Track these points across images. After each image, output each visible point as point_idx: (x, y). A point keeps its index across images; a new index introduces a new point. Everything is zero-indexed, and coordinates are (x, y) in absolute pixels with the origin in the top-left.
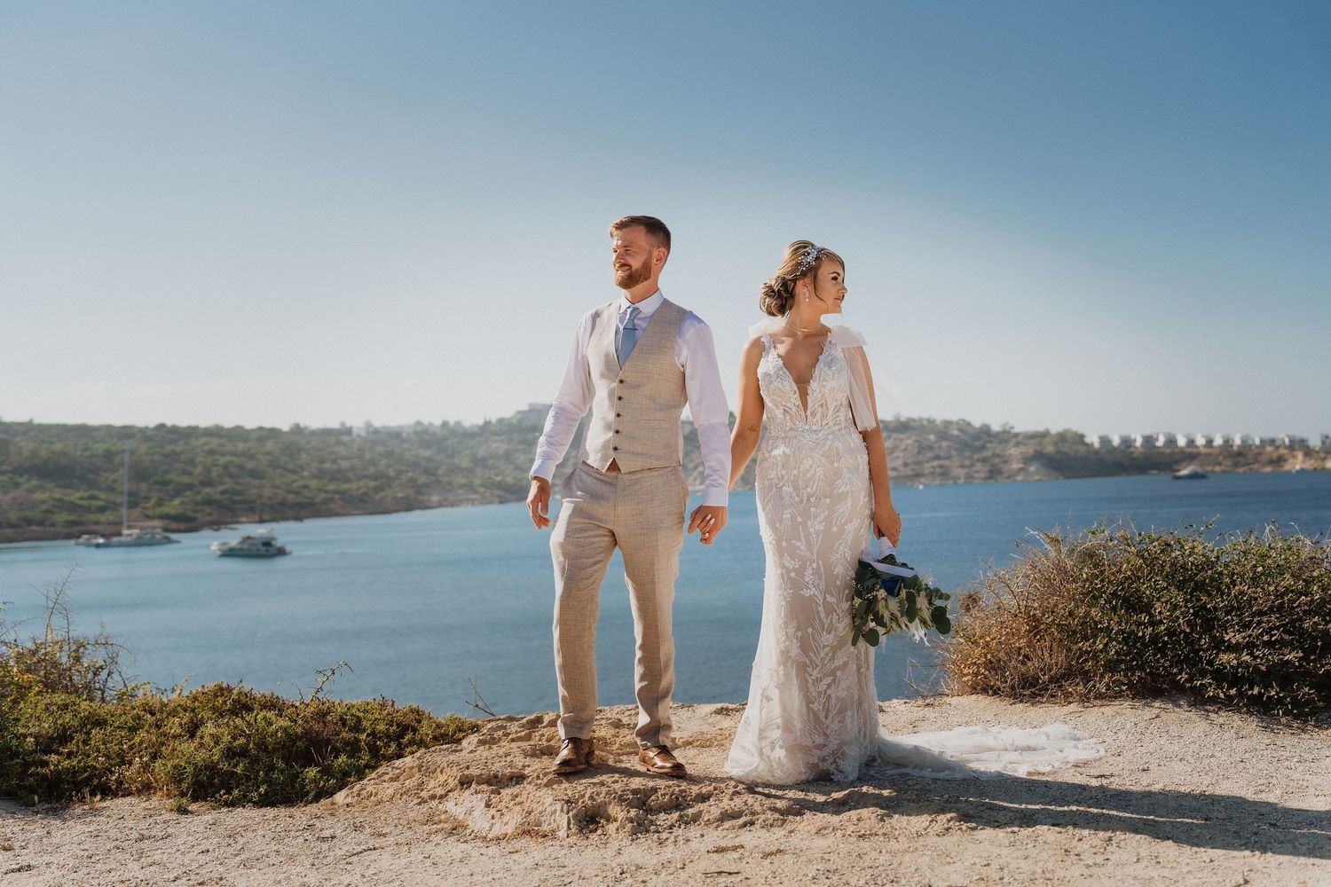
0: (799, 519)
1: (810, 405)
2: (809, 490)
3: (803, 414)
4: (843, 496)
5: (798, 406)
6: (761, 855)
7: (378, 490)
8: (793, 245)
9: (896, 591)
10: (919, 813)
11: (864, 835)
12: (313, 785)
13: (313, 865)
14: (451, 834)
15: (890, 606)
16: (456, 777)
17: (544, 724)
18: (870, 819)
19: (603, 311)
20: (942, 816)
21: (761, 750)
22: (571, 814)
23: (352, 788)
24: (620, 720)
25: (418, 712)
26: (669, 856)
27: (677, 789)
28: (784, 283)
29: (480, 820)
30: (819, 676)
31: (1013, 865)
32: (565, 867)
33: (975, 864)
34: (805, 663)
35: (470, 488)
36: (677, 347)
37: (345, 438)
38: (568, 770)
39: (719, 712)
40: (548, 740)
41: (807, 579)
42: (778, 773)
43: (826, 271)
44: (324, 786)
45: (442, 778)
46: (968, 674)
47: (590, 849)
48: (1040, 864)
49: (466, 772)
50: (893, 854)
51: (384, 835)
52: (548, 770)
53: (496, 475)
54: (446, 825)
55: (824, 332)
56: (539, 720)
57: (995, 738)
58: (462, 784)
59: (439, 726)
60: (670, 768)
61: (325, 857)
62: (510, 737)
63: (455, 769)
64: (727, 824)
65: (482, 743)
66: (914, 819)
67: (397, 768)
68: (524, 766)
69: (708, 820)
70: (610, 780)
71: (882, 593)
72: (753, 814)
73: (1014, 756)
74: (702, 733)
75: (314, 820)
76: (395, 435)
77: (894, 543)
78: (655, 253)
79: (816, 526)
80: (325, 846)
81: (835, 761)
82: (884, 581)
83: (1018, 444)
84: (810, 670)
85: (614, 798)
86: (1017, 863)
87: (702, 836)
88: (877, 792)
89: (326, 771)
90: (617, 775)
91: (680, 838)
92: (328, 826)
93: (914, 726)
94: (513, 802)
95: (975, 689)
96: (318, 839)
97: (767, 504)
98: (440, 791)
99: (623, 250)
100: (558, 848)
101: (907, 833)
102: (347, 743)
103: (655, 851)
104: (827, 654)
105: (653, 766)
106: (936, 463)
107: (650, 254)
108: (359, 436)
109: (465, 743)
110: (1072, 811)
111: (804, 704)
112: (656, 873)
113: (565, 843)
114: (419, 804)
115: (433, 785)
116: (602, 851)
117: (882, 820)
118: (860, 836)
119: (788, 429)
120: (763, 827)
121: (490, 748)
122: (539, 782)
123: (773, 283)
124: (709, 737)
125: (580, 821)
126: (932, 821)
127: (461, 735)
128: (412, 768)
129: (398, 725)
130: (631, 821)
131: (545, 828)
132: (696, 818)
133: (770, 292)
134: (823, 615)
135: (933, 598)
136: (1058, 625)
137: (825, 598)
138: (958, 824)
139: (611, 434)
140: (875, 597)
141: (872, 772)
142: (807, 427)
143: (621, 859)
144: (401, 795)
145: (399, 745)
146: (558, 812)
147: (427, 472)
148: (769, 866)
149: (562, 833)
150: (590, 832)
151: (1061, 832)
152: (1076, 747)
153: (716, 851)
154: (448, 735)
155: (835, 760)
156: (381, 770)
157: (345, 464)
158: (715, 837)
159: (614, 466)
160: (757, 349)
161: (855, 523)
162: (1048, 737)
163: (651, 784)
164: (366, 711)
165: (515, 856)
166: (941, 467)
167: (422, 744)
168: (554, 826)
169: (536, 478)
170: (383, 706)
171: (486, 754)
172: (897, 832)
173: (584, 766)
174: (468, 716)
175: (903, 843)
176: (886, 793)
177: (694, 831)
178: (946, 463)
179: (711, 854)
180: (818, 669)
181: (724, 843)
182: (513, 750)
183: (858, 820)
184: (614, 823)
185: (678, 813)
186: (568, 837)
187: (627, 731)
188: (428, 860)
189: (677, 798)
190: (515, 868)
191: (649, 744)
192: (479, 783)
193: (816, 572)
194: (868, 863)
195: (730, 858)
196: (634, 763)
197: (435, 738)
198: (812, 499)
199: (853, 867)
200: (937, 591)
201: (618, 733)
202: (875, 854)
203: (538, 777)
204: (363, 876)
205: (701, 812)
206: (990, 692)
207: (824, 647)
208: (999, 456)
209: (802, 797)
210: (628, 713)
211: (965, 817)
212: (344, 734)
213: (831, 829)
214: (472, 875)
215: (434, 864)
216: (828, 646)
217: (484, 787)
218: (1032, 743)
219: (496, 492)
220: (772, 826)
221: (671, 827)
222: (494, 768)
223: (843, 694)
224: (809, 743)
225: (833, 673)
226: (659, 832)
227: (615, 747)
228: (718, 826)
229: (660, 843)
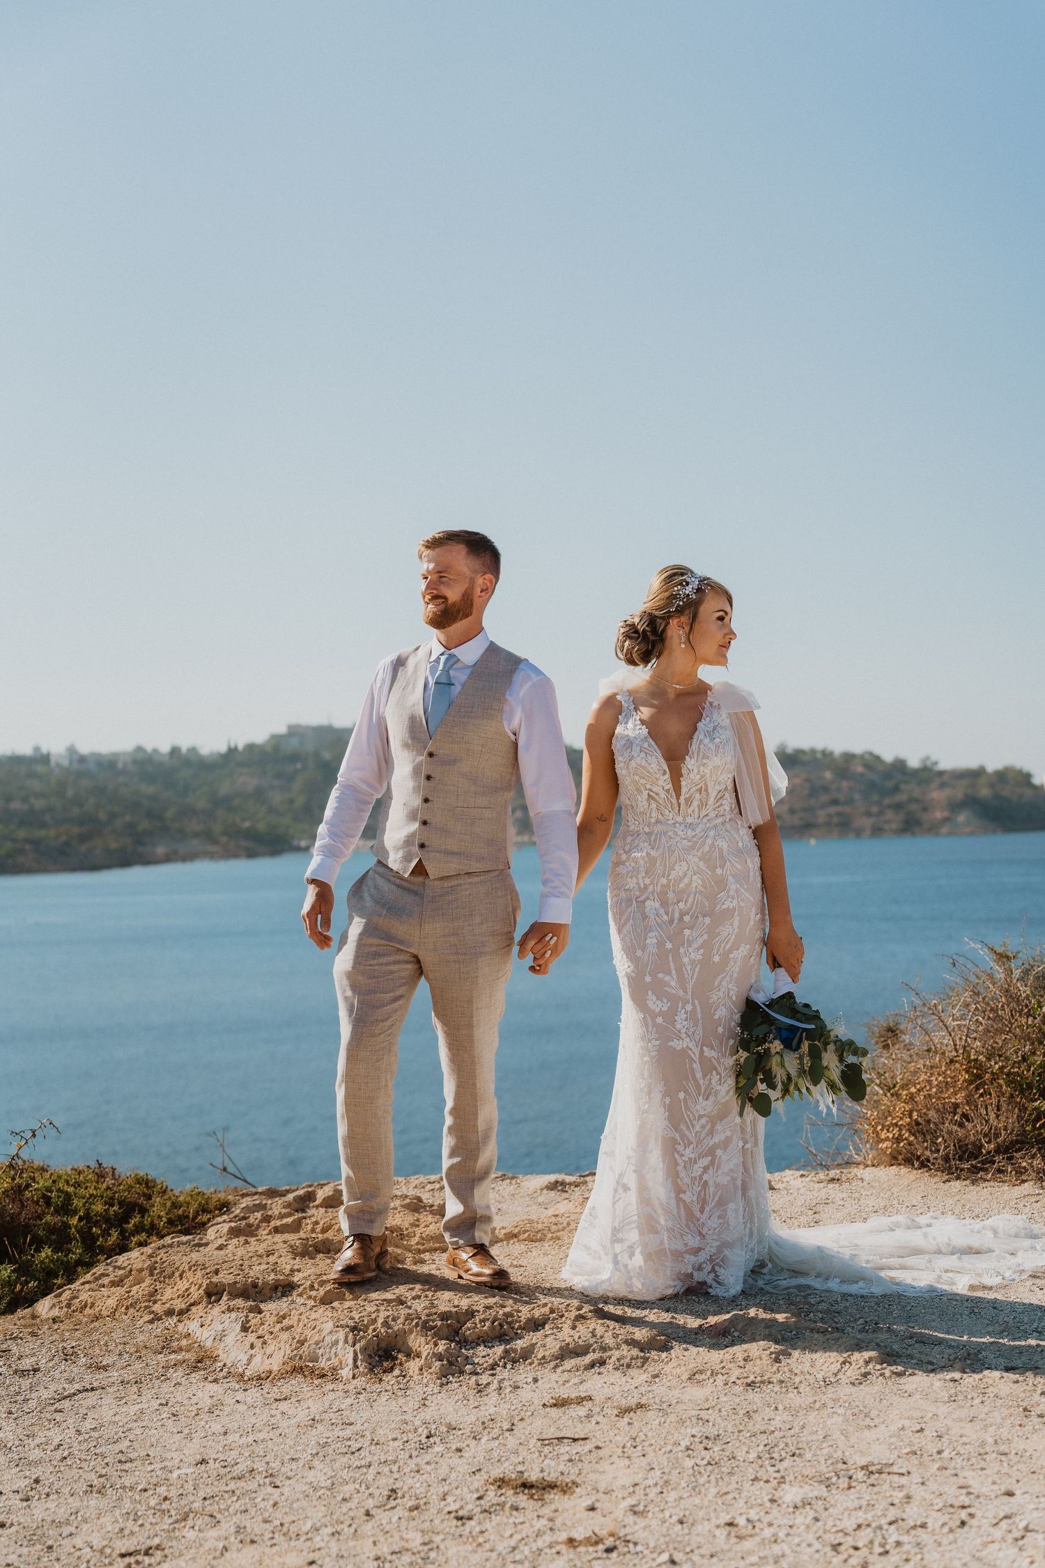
0: (669, 946)
1: (684, 790)
2: (681, 905)
3: (674, 801)
4: (728, 913)
5: (668, 791)
6: (616, 1412)
7: (83, 838)
8: (666, 570)
9: (795, 1043)
10: (826, 1348)
11: (753, 1382)
12: (7, 1289)
13: (10, 1413)
14: (195, 1368)
15: (786, 1063)
16: (200, 1286)
17: (317, 1202)
18: (761, 1358)
19: (407, 659)
20: (856, 1355)
21: (615, 1256)
22: (358, 1346)
23: (60, 1295)
24: (419, 1199)
25: (147, 1184)
26: (492, 1410)
27: (501, 1312)
28: (652, 620)
29: (234, 1351)
30: (693, 1156)
31: (955, 1431)
32: (351, 1424)
33: (903, 1428)
34: (674, 1139)
35: (208, 836)
36: (506, 708)
37: (40, 768)
38: (353, 1278)
39: (553, 1186)
40: (324, 1231)
41: (678, 1026)
42: (637, 1285)
43: (710, 607)
44: (22, 1290)
45: (182, 1285)
46: (887, 1139)
47: (385, 1396)
48: (992, 1429)
49: (215, 1280)
50: (793, 1411)
51: (105, 1368)
52: (324, 1278)
53: (243, 820)
54: (188, 1356)
55: (702, 689)
56: (310, 1197)
57: (925, 1236)
58: (209, 1294)
59: (175, 1205)
60: (490, 1275)
61: (27, 1400)
62: (273, 1224)
63: (199, 1273)
64: (569, 1364)
65: (234, 1233)
66: (820, 1357)
67: (120, 1268)
68: (292, 1271)
69: (544, 1357)
70: (409, 1295)
71: (777, 1046)
72: (604, 1349)
73: (952, 1261)
74: (531, 1222)
75: (9, 1342)
76: (108, 764)
77: (794, 978)
78: (480, 581)
79: (692, 955)
80: (25, 1383)
81: (713, 1270)
82: (779, 1030)
83: (943, 786)
84: (680, 1148)
85: (417, 1325)
86: (962, 1428)
87: (536, 1380)
88: (769, 1316)
89: (24, 1270)
90: (418, 1287)
91: (506, 1383)
92: (31, 1352)
93: (815, 1216)
94: (279, 1326)
95: (895, 1158)
96: (16, 1372)
97: (625, 923)
98: (179, 1305)
99: (435, 576)
100: (341, 1394)
101: (811, 1379)
102: (51, 1229)
103: (472, 1403)
104: (703, 1127)
105: (466, 1271)
106: (833, 810)
107: (472, 582)
108: (58, 765)
109: (211, 1233)
110: (1030, 1346)
111: (673, 1195)
112: (475, 1438)
113: (351, 1387)
114: (151, 1322)
115: (170, 1295)
116: (401, 1401)
117: (777, 1360)
118: (749, 1385)
119: (653, 820)
120: (616, 1369)
121: (247, 1242)
122: (313, 1293)
123: (636, 620)
124: (540, 1226)
125: (370, 1356)
126: (844, 1363)
127: (205, 1218)
128: (141, 1270)
129: (121, 1204)
130: (440, 1357)
131: (323, 1363)
132: (526, 1355)
133: (632, 632)
134: (699, 1075)
135: (845, 1054)
136: (1008, 1074)
137: (702, 1051)
138: (878, 1367)
139: (415, 826)
140: (767, 1051)
141: (760, 1283)
142: (680, 819)
143: (427, 1414)
144: (127, 1308)
145: (122, 1233)
146: (341, 1343)
147: (150, 815)
148: (627, 1428)
149: (346, 1373)
150: (384, 1372)
151: (1017, 1382)
152: (1033, 1248)
153: (555, 1405)
154: (187, 1217)
155: (713, 1267)
156: (99, 1270)
157: (39, 804)
158: (553, 1382)
159: (420, 870)
160: (612, 709)
161: (743, 950)
162: (995, 1232)
163: (464, 1303)
164: (77, 1185)
165: (283, 1406)
166: (839, 814)
167: (153, 1231)
168: (335, 1362)
169: (313, 881)
170: (101, 1176)
171: (240, 1252)
172: (797, 1379)
173: (373, 1274)
174: (213, 1187)
175: (806, 1397)
176: (781, 1317)
177: (524, 1373)
178: (847, 809)
179: (548, 1409)
180: (691, 1147)
181: (565, 1392)
182: (277, 1247)
183: (745, 1360)
184: (417, 1360)
185: (502, 1347)
186: (354, 1377)
187: (430, 1218)
188: (166, 1408)
189: (501, 1326)
190: (283, 1424)
191: (461, 1242)
192: (233, 1296)
193: (691, 1016)
194: (759, 1426)
195: (574, 1414)
196: (438, 1265)
197: (171, 1222)
198: (687, 918)
199: (740, 1431)
200: (851, 1043)
201: (418, 1220)
202: (768, 1412)
203: (312, 1287)
204: (79, 1432)
205: (533, 1345)
206: (916, 1164)
207: (701, 1117)
208: (917, 801)
209: (668, 1320)
210: (429, 1187)
211: (889, 1357)
212: (49, 1218)
213: (709, 1373)
214: (225, 1433)
215: (174, 1415)
216: (704, 1115)
217: (239, 1302)
218: (975, 1242)
219: (243, 843)
220: (629, 1366)
221: (493, 1367)
222: (252, 1274)
223: (724, 1180)
224: (680, 1247)
225: (711, 1152)
226: (477, 1374)
227: (414, 1241)
228: (556, 1366)
229: (479, 1391)
